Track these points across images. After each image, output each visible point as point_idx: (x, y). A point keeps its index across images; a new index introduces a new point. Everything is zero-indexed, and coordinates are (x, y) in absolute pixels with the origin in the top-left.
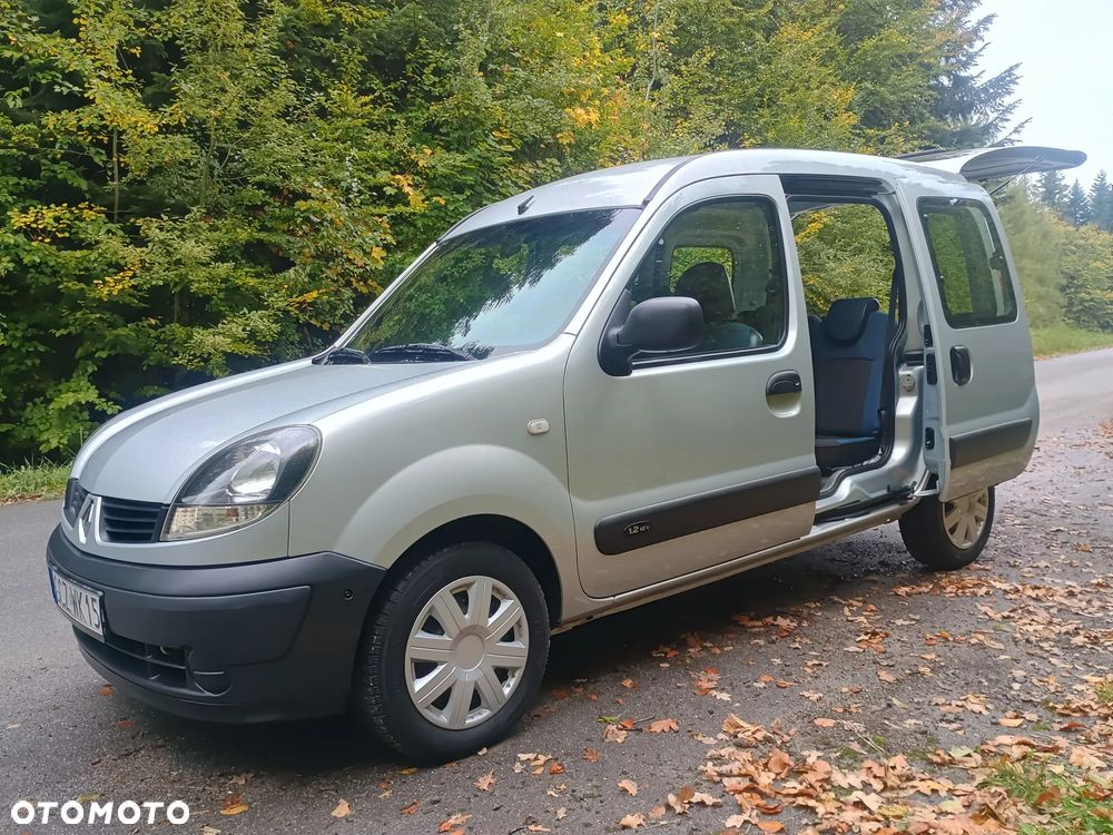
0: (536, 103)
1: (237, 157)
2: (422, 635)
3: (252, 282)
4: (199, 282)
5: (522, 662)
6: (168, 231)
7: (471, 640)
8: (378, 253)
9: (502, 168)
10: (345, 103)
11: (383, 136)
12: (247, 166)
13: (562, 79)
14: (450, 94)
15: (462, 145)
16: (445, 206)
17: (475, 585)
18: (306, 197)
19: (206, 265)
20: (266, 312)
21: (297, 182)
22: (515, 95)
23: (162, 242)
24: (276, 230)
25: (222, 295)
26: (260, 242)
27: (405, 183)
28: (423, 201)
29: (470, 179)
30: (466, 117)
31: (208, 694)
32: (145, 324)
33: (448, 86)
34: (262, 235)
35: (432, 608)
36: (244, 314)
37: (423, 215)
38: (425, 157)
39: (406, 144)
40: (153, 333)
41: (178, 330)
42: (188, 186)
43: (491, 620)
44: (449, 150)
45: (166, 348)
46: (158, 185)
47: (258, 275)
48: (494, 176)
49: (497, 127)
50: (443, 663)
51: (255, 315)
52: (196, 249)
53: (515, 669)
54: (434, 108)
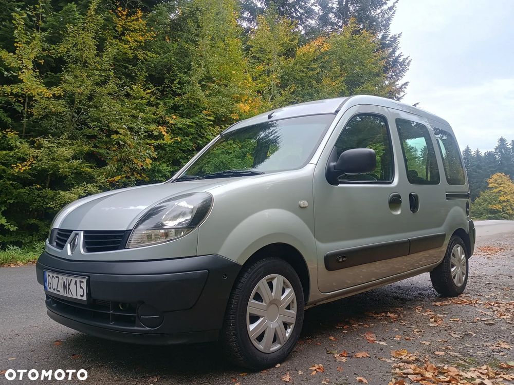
0: (224, 99)
1: (85, 113)
2: (254, 301)
3: (89, 170)
4: (63, 168)
5: (293, 321)
6: (52, 143)
7: (274, 306)
8: (148, 161)
9: (207, 127)
10: (139, 92)
11: (154, 109)
12: (89, 117)
13: (235, 90)
14: (185, 93)
15: (188, 116)
16: (181, 142)
17: (276, 278)
18: (117, 133)
19: (68, 160)
20: (96, 184)
21: (114, 125)
22: (213, 95)
23: (48, 148)
24: (101, 148)
25: (73, 176)
26: (93, 152)
27: (163, 130)
28: (171, 139)
29: (193, 130)
30: (192, 103)
31: (148, 329)
32: (34, 188)
33: (184, 90)
34: (95, 149)
35: (259, 288)
36: (84, 185)
37: (170, 146)
38: (173, 119)
39: (163, 113)
40: (36, 192)
41: (50, 192)
42: (60, 125)
43: (283, 297)
44: (183, 118)
45: (42, 200)
46: (45, 123)
47: (91, 168)
48: (202, 131)
49: (205, 109)
50: (262, 317)
51: (89, 186)
52: (66, 152)
53: (291, 324)
54: (177, 98)
